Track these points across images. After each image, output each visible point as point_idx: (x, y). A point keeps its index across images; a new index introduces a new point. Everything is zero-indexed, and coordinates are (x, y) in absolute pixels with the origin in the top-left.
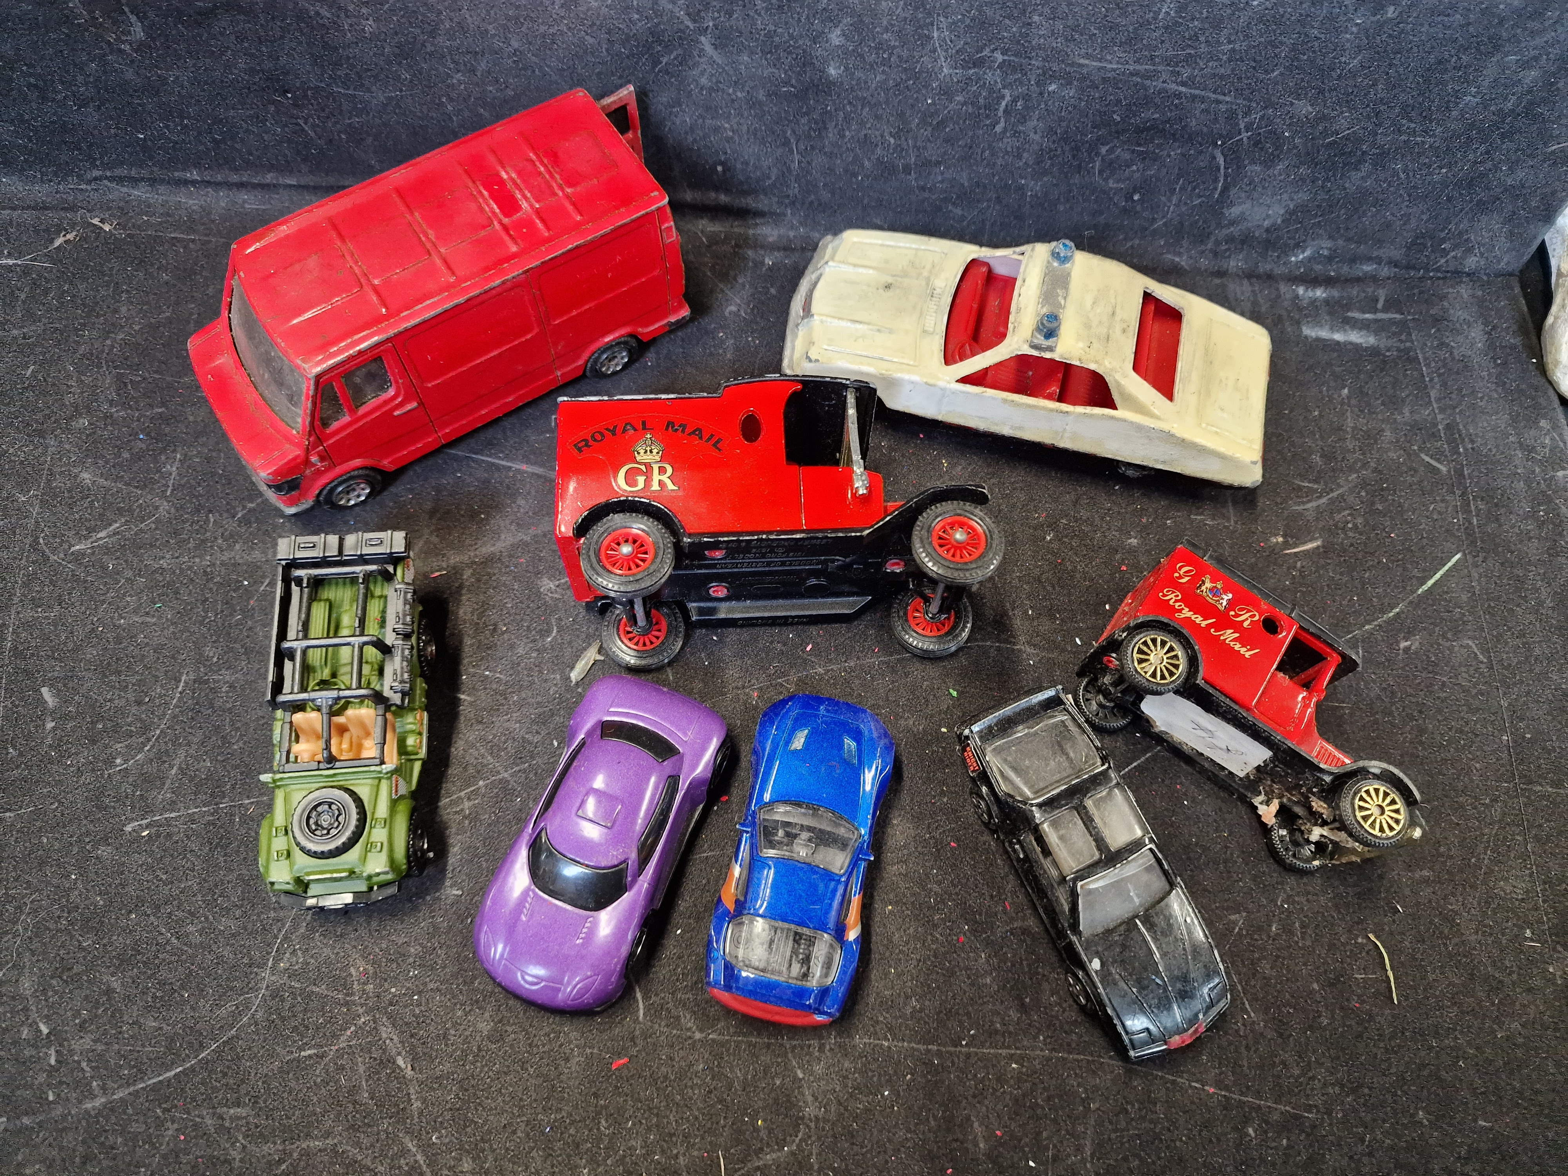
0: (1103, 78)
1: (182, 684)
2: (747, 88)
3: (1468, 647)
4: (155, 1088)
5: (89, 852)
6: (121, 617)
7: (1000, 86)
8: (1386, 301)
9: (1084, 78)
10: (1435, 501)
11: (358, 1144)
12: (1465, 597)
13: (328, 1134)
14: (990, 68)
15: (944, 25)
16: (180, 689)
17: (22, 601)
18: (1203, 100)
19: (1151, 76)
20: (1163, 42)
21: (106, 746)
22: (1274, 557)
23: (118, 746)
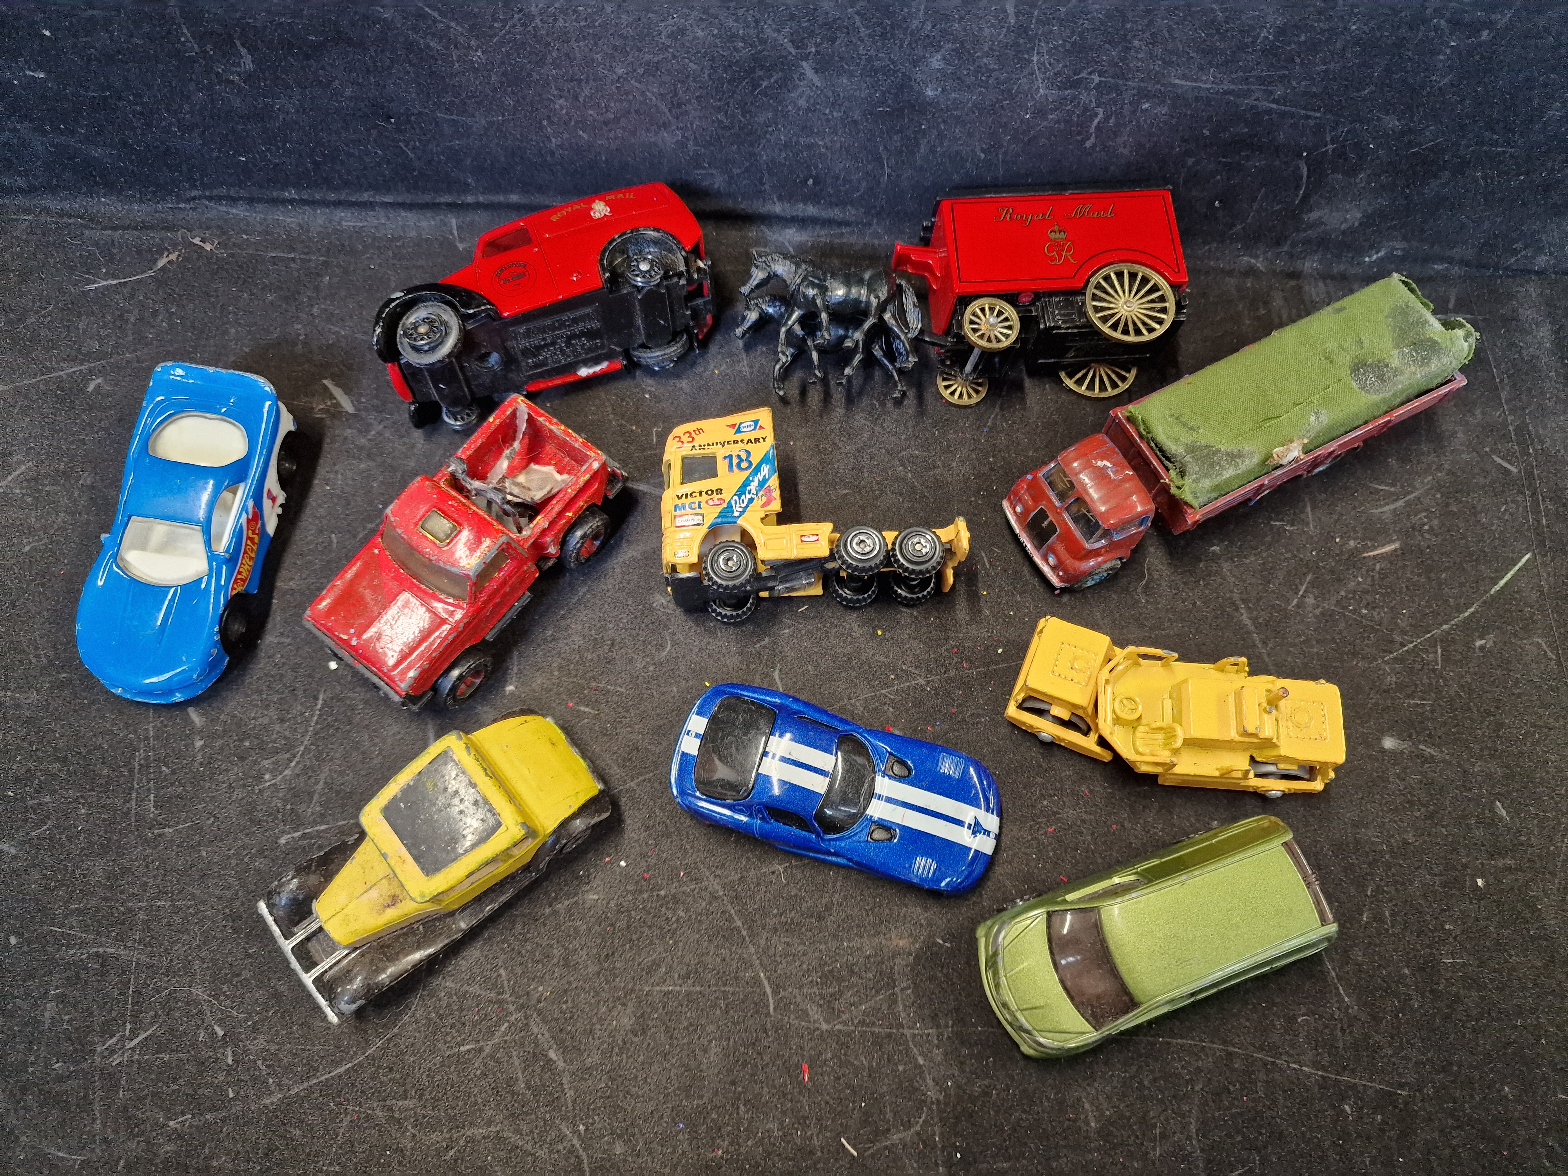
0: (1197, 97)
1: (320, 702)
2: (843, 109)
3: (1539, 645)
4: (327, 1084)
5: (248, 865)
7: (1094, 105)
8: (1457, 300)
9: (1178, 96)
10: (1506, 503)
11: (518, 1131)
12: (1534, 596)
13: (489, 1123)
14: (1086, 89)
15: (1044, 50)
16: (319, 706)
18: (1293, 116)
19: (1246, 94)
20: (1258, 64)
21: (255, 762)
22: (1353, 560)
23: (266, 762)
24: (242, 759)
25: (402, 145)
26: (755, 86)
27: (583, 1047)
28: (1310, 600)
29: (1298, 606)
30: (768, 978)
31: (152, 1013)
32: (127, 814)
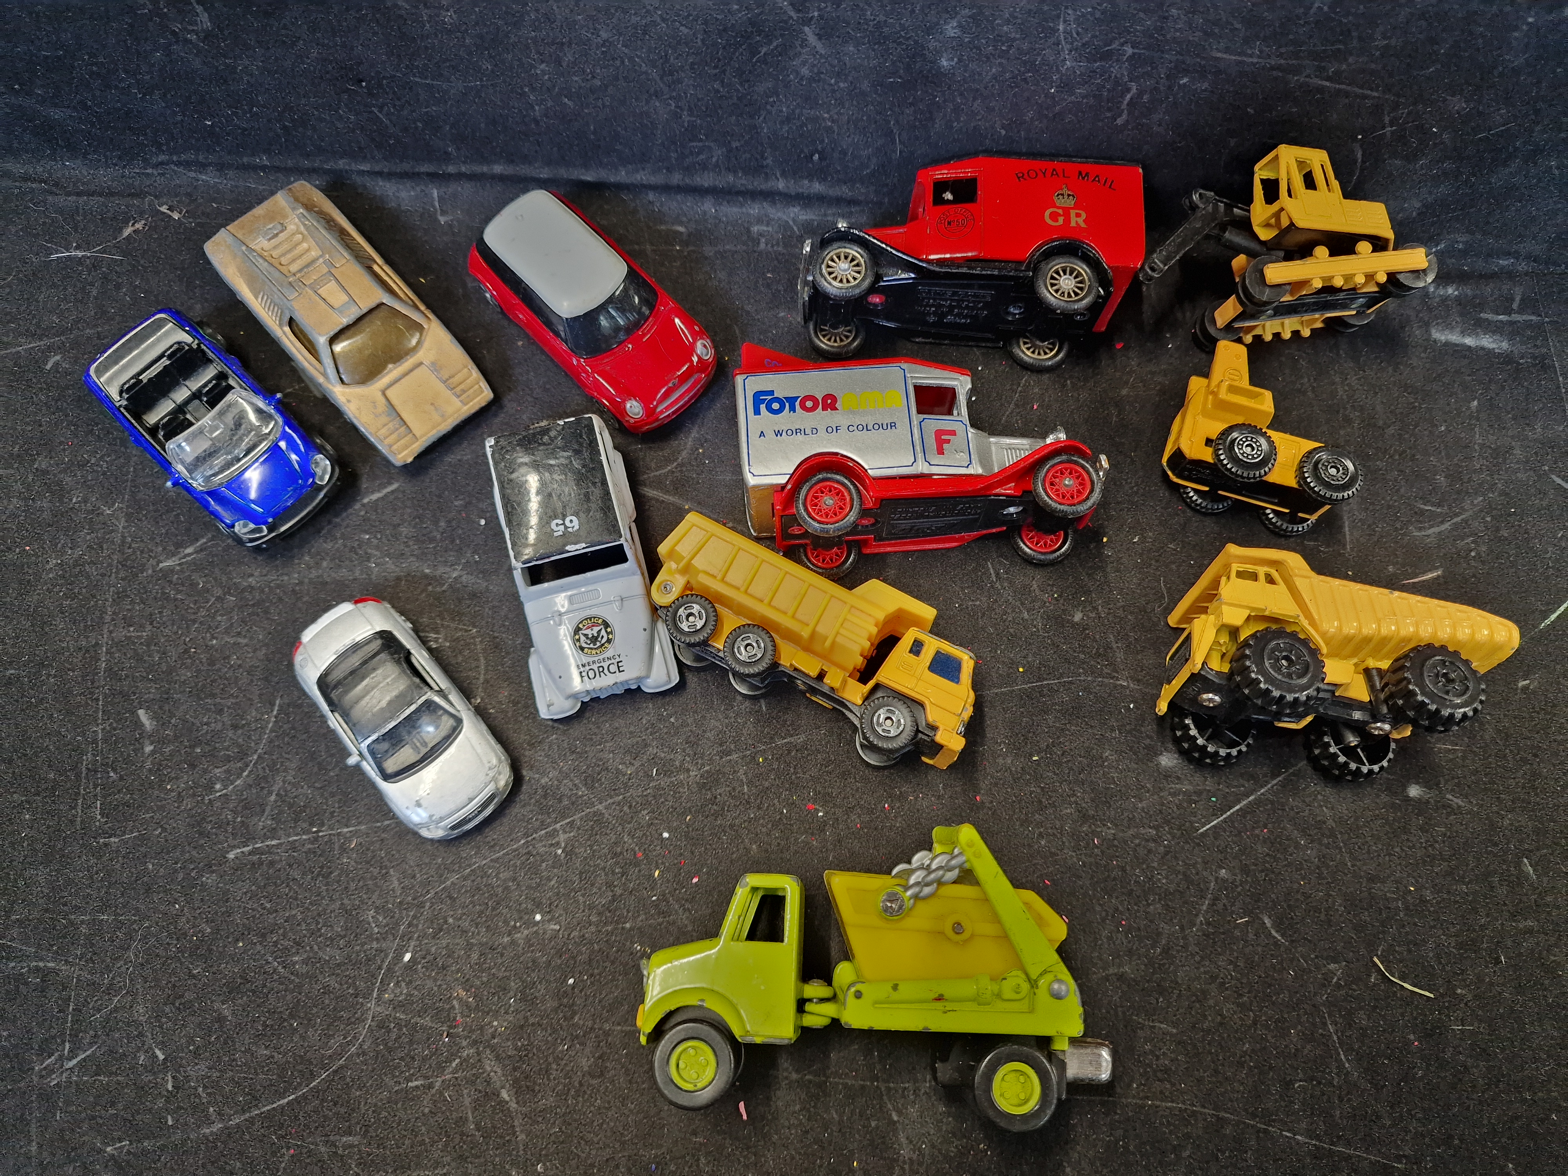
1: (276, 708)
2: (850, 78)
4: (269, 1115)
5: (195, 879)
6: (213, 638)
7: (1126, 79)
8: (1522, 300)
10: (1564, 528)
13: (437, 1164)
14: (1118, 60)
15: (1071, 18)
16: (275, 713)
17: (113, 620)
18: (1347, 95)
20: (1311, 37)
21: (205, 771)
23: (217, 771)
24: (193, 766)
25: (375, 110)
26: (754, 52)
27: (537, 1088)
31: (92, 1033)
32: (72, 822)
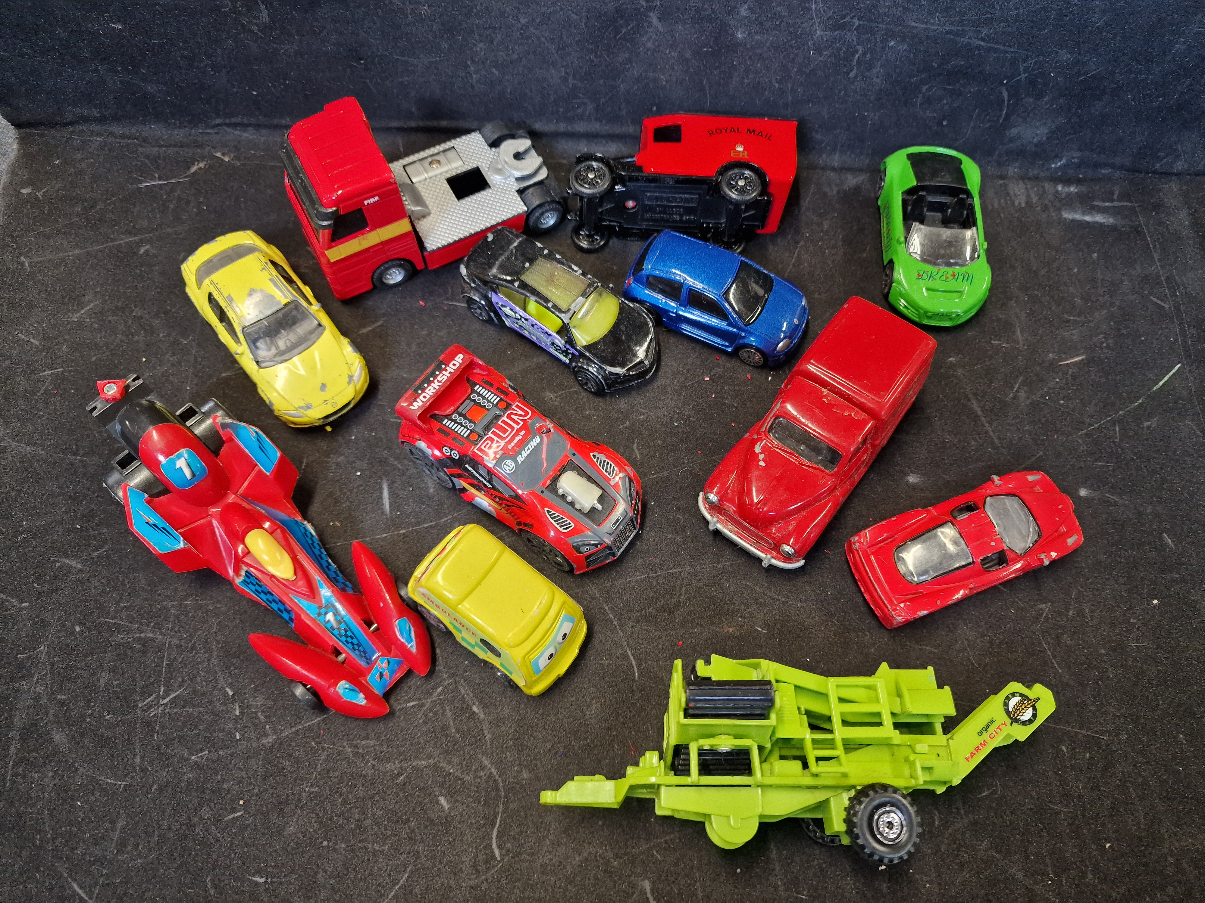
0: (927, 36)
2: (679, 49)
3: (1190, 426)
7: (855, 43)
8: (1119, 194)
9: (914, 36)
10: (1162, 328)
11: (450, 763)
12: (1185, 393)
13: (429, 757)
14: (850, 30)
18: (995, 51)
19: (962, 34)
20: (970, 9)
22: (1053, 367)
25: (368, 81)
26: (617, 32)
27: (498, 703)
28: (1022, 394)
29: (1014, 398)
30: (633, 655)
31: (180, 679)
